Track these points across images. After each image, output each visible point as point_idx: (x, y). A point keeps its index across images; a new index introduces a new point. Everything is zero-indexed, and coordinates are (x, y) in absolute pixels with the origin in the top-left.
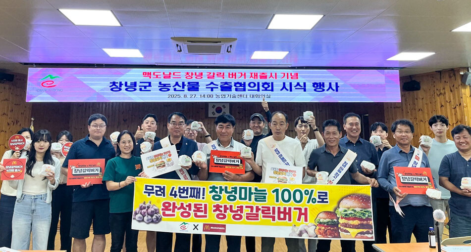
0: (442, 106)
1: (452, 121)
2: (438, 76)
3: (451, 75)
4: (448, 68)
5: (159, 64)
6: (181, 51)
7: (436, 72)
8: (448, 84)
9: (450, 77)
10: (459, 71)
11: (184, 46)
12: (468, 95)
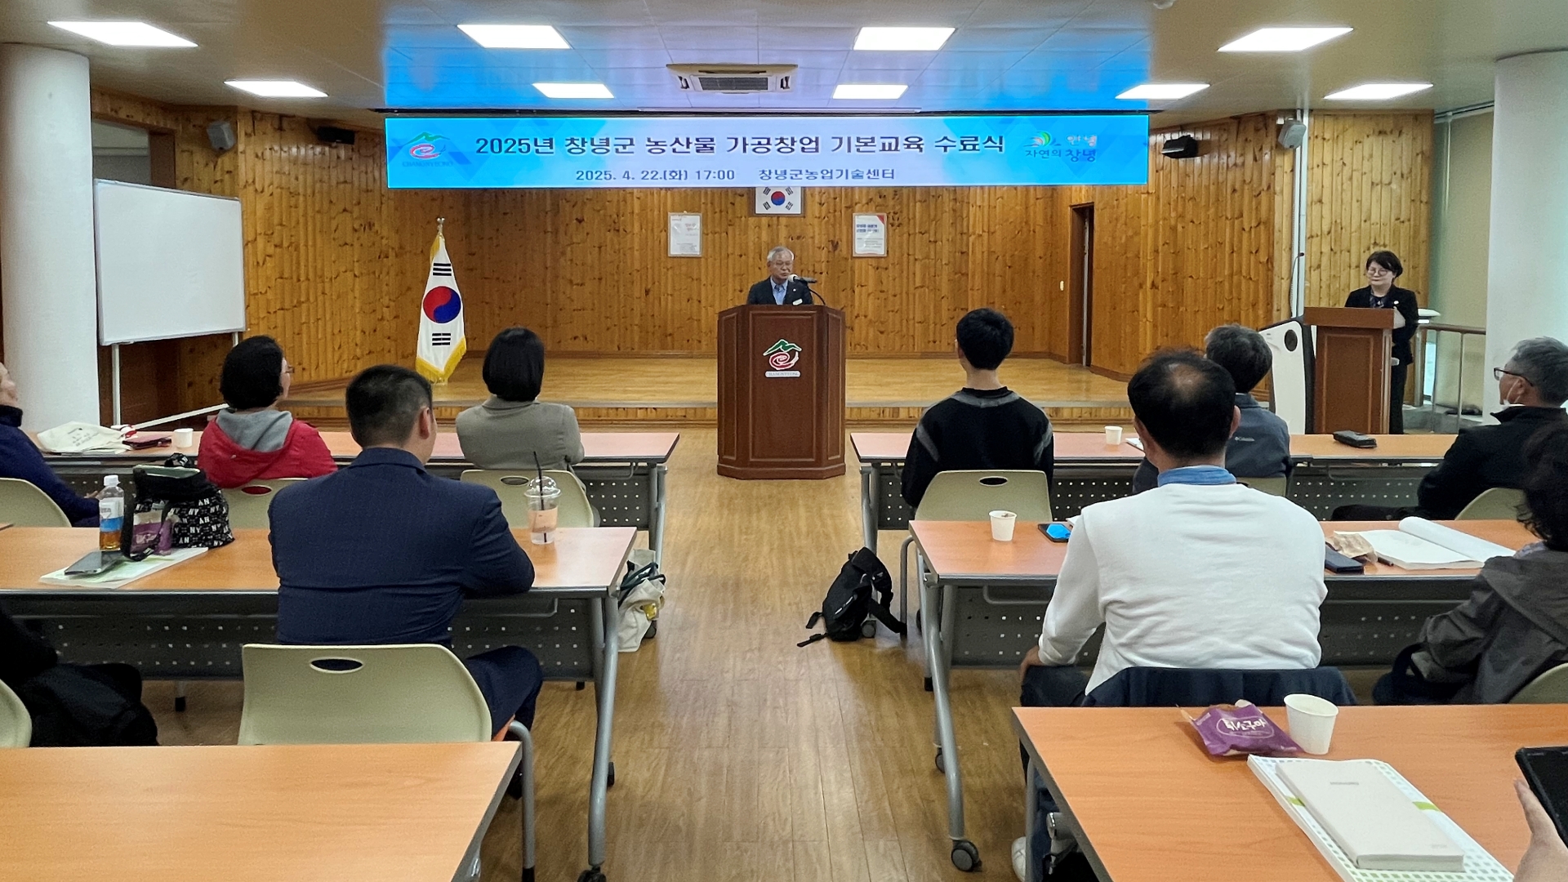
0: (1234, 191)
1: (1250, 222)
2: (1233, 129)
3: (1261, 125)
4: (1254, 111)
5: (645, 110)
6: (687, 87)
7: (1231, 118)
8: (1252, 144)
9: (1257, 130)
10: (1275, 119)
11: (694, 80)
12: (1287, 168)
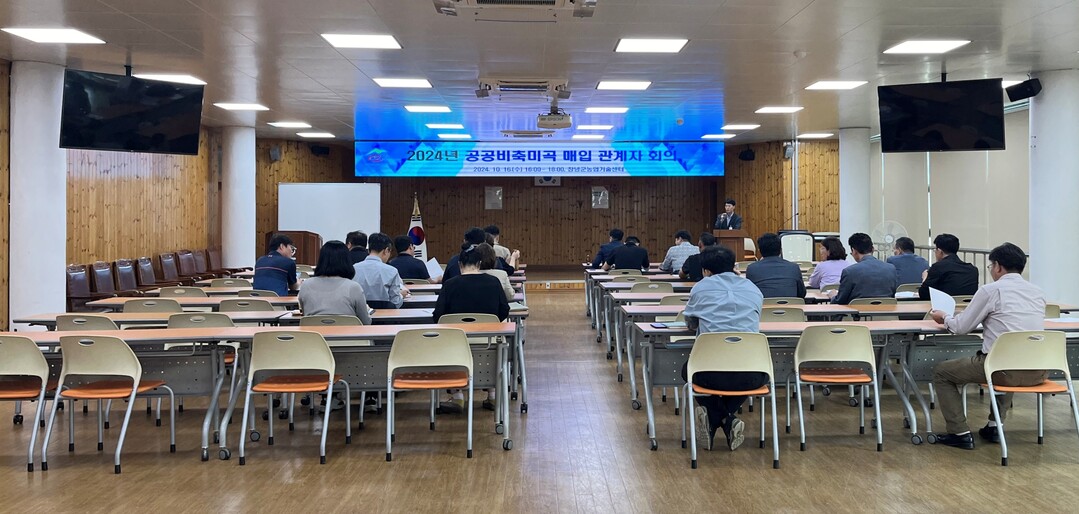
1: (774, 194)
2: (767, 148)
3: (776, 147)
4: (773, 140)
7: (767, 142)
8: (775, 155)
9: (774, 149)
10: (782, 144)
12: (789, 167)
